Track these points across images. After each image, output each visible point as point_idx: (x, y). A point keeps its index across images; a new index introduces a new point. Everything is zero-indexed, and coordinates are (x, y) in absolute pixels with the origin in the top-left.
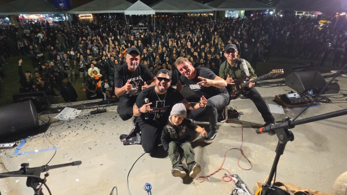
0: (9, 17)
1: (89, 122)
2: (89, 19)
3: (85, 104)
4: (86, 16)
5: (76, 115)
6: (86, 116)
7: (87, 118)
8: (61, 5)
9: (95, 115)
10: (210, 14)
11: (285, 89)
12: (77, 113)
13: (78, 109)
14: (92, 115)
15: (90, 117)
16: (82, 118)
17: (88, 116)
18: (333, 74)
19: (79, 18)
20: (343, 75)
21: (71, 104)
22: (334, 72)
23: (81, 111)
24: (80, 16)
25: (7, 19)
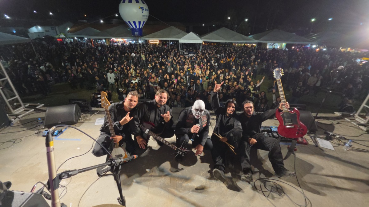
0: (105, 39)
2: (157, 43)
4: (154, 41)
8: (136, 33)
10: (253, 44)
19: (149, 42)
24: (150, 41)
25: (104, 40)
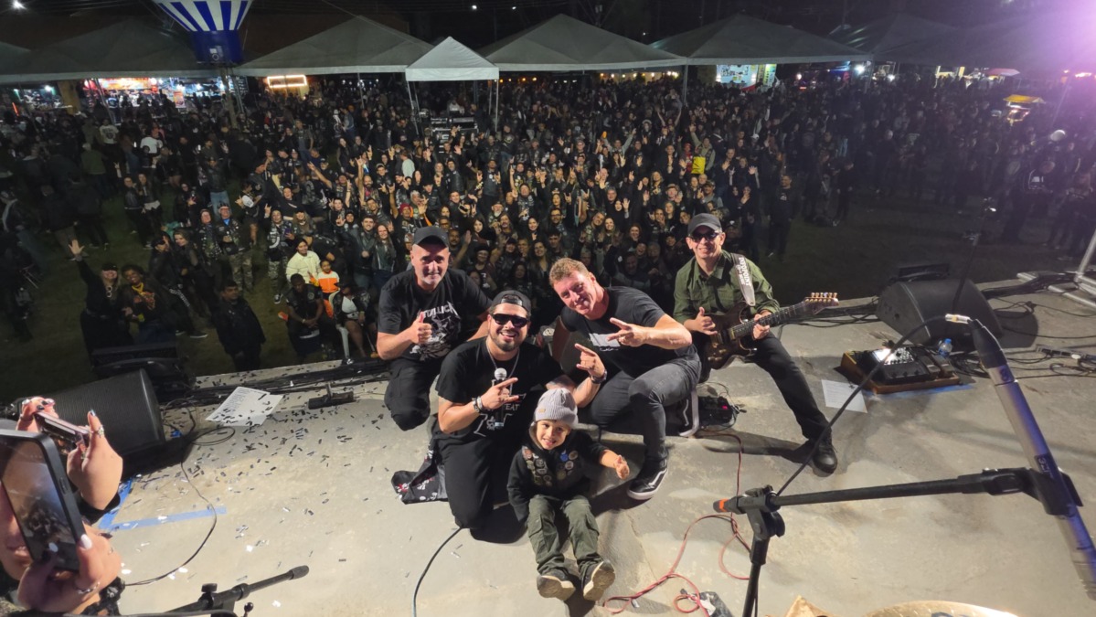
1: (303, 432)
3: (293, 378)
5: (268, 409)
6: (296, 415)
7: (300, 421)
9: (322, 412)
11: (877, 332)
12: (270, 406)
13: (272, 393)
14: (313, 412)
15: (307, 416)
16: (285, 418)
17: (300, 413)
18: (1023, 282)
20: (1051, 287)
21: (253, 375)
22: (1025, 277)
23: (280, 397)
